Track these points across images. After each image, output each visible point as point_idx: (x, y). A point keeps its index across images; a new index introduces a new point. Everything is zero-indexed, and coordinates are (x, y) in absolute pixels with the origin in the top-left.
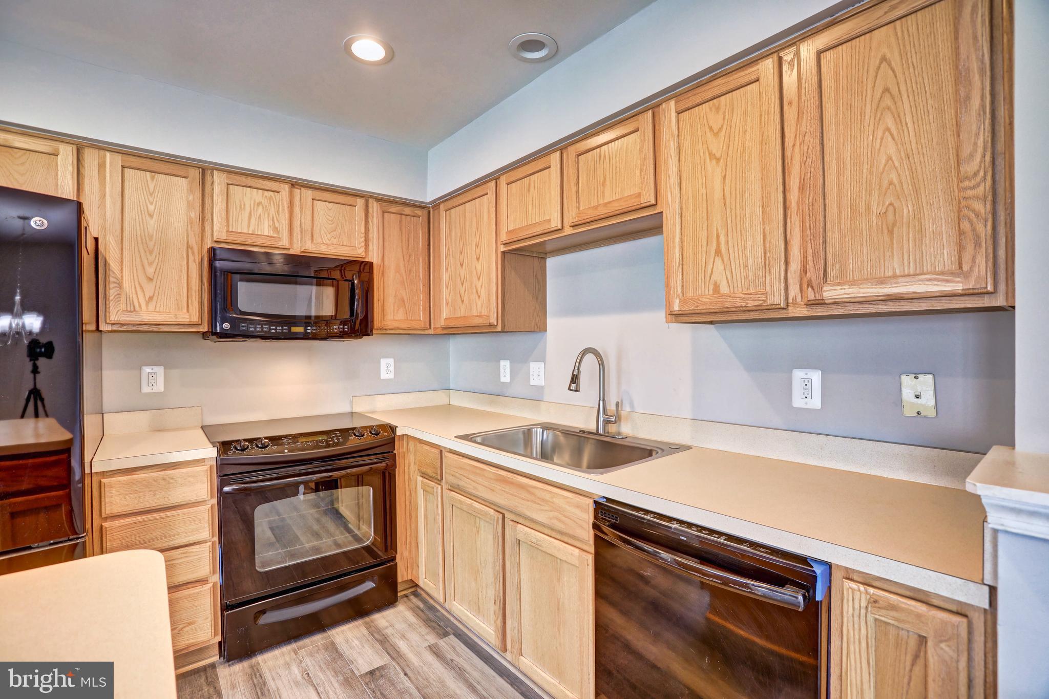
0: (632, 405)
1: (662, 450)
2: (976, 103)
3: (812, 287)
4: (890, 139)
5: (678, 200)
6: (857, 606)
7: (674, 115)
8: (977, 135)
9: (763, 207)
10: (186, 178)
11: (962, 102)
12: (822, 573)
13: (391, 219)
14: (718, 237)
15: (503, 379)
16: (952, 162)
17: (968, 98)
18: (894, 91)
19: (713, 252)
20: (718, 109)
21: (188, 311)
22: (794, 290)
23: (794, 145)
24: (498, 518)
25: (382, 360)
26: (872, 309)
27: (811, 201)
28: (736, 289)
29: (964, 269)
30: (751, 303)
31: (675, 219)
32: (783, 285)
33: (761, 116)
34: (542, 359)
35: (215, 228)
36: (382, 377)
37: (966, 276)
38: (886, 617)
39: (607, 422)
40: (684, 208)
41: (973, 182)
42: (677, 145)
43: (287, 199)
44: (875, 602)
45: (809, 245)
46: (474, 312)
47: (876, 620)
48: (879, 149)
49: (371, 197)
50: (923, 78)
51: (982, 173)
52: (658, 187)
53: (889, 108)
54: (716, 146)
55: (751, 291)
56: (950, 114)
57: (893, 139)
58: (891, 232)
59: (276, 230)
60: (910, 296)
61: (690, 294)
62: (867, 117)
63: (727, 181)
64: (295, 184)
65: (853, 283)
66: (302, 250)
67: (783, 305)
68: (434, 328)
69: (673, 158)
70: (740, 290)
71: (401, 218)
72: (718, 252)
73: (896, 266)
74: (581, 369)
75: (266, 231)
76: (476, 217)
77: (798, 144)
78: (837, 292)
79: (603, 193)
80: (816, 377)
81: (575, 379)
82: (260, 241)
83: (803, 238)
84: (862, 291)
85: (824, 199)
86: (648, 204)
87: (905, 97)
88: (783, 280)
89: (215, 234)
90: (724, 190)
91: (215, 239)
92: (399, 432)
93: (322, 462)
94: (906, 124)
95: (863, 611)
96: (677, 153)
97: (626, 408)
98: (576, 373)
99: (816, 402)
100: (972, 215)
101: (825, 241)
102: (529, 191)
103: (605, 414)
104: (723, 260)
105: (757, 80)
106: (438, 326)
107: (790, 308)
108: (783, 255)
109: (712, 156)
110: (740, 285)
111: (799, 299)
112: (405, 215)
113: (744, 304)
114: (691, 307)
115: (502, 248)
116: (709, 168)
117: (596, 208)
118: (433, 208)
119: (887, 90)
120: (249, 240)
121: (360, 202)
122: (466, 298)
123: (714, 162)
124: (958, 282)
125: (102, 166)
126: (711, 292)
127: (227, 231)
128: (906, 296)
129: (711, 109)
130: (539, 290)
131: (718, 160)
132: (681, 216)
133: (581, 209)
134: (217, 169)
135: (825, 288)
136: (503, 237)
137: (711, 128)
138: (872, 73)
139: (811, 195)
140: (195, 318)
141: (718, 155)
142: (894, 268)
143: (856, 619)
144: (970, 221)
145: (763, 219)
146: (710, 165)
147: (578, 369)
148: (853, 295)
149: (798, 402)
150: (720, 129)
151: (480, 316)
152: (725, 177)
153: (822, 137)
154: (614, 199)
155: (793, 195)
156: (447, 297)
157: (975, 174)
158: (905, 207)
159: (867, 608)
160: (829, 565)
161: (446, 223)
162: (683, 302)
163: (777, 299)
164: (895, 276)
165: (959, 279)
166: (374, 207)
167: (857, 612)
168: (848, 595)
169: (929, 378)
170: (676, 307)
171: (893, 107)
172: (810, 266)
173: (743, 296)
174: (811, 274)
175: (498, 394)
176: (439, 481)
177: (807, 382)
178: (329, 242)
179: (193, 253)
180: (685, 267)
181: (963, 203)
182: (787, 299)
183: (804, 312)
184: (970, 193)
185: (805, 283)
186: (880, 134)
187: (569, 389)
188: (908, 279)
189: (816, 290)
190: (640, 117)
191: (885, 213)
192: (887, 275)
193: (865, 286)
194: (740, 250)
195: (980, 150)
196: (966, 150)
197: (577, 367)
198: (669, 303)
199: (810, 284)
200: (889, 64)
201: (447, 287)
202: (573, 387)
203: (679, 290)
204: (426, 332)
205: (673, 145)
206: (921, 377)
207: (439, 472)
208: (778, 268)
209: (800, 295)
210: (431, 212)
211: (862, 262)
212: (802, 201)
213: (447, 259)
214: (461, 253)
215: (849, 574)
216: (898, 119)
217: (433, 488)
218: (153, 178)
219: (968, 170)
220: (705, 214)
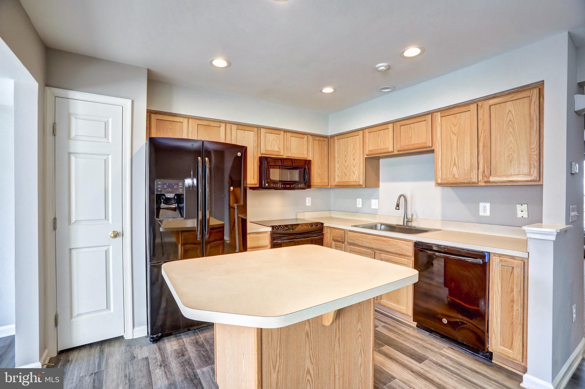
0: (417, 215)
1: (431, 230)
2: (535, 128)
3: (486, 177)
4: (511, 135)
5: (440, 146)
6: (497, 262)
7: (439, 118)
8: (535, 137)
9: (471, 151)
10: (253, 131)
11: (531, 127)
12: (487, 254)
13: (316, 142)
14: (455, 159)
15: (358, 206)
16: (529, 143)
17: (533, 127)
18: (513, 121)
19: (453, 164)
20: (456, 118)
21: (254, 179)
22: (480, 177)
23: (481, 133)
24: (373, 253)
25: (307, 198)
26: (505, 184)
27: (486, 151)
28: (461, 176)
29: (531, 174)
30: (466, 181)
31: (439, 152)
32: (477, 176)
33: (471, 122)
34: (377, 198)
35: (262, 149)
36: (307, 205)
37: (532, 176)
38: (504, 264)
39: (407, 222)
40: (443, 149)
41: (534, 151)
42: (440, 128)
43: (283, 137)
44: (501, 260)
45: (485, 164)
46: (352, 180)
47: (502, 265)
48: (508, 137)
49: (309, 134)
50: (521, 118)
51: (536, 148)
52: (433, 141)
53: (511, 126)
54: (455, 130)
55: (466, 177)
56: (528, 130)
57: (512, 135)
58: (511, 162)
59: (279, 149)
60: (516, 181)
61: (444, 177)
62: (504, 127)
63: (458, 141)
64: (286, 131)
65: (499, 176)
66: (287, 156)
67: (477, 182)
68: (330, 186)
69: (439, 132)
70: (462, 177)
71: (319, 142)
72: (455, 164)
73: (512, 172)
74: (400, 202)
75: (276, 149)
76: (353, 143)
77: (483, 132)
78: (494, 179)
79: (411, 141)
80: (488, 205)
81: (398, 205)
82: (275, 153)
83: (484, 162)
84: (502, 179)
85: (491, 150)
86: (429, 146)
87: (516, 123)
88: (477, 174)
89: (262, 151)
90: (457, 145)
91: (261, 153)
92: (325, 225)
93: (300, 235)
94: (516, 131)
95: (498, 263)
96: (440, 130)
97: (415, 217)
98: (398, 203)
99: (488, 213)
100: (533, 159)
101: (491, 163)
102: (379, 136)
103: (407, 219)
104: (456, 167)
105: (470, 111)
106: (333, 184)
107: (479, 183)
108: (477, 167)
109: (453, 133)
110: (462, 175)
111: (482, 181)
112: (320, 141)
113: (463, 181)
114: (444, 182)
115: (366, 156)
116: (452, 137)
117: (408, 145)
118: (330, 137)
119: (510, 120)
120: (272, 153)
121: (306, 136)
122: (348, 174)
123: (454, 135)
124: (529, 178)
125: (231, 130)
126: (452, 177)
127: (265, 150)
128: (515, 181)
129: (453, 117)
130: (377, 172)
131: (455, 134)
132: (441, 152)
133: (402, 145)
134: (262, 128)
135: (490, 178)
136: (367, 152)
137: (453, 124)
138: (506, 114)
139: (487, 149)
140: (256, 182)
141: (455, 133)
142: (511, 173)
143: (496, 266)
144: (533, 161)
145: (471, 155)
146: (453, 136)
147: (399, 202)
148: (499, 180)
149: (481, 213)
150: (456, 124)
151: (355, 181)
152: (457, 140)
153: (491, 131)
154: (415, 143)
155: (481, 148)
156: (338, 174)
157: (535, 148)
158: (515, 155)
159: (499, 262)
160: (489, 253)
161: (338, 145)
162: (442, 179)
163: (475, 180)
164: (512, 175)
165: (529, 177)
166: (311, 138)
167: (497, 264)
168: (494, 260)
169: (526, 205)
170: (439, 181)
171: (512, 126)
172: (486, 171)
173: (463, 179)
174: (486, 173)
175: (357, 212)
176: (343, 242)
177: (485, 208)
178: (296, 153)
179: (256, 159)
180: (443, 168)
181: (531, 156)
182: (478, 180)
183: (484, 184)
184: (533, 153)
185: (484, 175)
186: (508, 133)
187: (396, 209)
188: (516, 176)
189: (487, 178)
190: (427, 116)
191: (509, 156)
192: (509, 174)
193: (502, 177)
194: (463, 164)
195: (536, 142)
196: (532, 141)
197: (398, 201)
198: (436, 180)
199: (485, 176)
200: (511, 113)
201: (338, 170)
202: (397, 208)
203: (440, 176)
204: (328, 187)
205: (439, 128)
206: (523, 205)
207: (344, 239)
208: (475, 171)
209: (482, 179)
210: (329, 139)
211: (502, 170)
212: (483, 150)
213: (338, 159)
214: (345, 157)
215: (495, 254)
216: (514, 129)
217: (341, 245)
218: (244, 132)
219: (533, 147)
220: (450, 151)
